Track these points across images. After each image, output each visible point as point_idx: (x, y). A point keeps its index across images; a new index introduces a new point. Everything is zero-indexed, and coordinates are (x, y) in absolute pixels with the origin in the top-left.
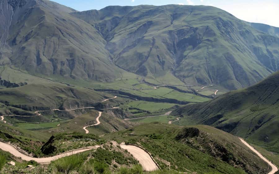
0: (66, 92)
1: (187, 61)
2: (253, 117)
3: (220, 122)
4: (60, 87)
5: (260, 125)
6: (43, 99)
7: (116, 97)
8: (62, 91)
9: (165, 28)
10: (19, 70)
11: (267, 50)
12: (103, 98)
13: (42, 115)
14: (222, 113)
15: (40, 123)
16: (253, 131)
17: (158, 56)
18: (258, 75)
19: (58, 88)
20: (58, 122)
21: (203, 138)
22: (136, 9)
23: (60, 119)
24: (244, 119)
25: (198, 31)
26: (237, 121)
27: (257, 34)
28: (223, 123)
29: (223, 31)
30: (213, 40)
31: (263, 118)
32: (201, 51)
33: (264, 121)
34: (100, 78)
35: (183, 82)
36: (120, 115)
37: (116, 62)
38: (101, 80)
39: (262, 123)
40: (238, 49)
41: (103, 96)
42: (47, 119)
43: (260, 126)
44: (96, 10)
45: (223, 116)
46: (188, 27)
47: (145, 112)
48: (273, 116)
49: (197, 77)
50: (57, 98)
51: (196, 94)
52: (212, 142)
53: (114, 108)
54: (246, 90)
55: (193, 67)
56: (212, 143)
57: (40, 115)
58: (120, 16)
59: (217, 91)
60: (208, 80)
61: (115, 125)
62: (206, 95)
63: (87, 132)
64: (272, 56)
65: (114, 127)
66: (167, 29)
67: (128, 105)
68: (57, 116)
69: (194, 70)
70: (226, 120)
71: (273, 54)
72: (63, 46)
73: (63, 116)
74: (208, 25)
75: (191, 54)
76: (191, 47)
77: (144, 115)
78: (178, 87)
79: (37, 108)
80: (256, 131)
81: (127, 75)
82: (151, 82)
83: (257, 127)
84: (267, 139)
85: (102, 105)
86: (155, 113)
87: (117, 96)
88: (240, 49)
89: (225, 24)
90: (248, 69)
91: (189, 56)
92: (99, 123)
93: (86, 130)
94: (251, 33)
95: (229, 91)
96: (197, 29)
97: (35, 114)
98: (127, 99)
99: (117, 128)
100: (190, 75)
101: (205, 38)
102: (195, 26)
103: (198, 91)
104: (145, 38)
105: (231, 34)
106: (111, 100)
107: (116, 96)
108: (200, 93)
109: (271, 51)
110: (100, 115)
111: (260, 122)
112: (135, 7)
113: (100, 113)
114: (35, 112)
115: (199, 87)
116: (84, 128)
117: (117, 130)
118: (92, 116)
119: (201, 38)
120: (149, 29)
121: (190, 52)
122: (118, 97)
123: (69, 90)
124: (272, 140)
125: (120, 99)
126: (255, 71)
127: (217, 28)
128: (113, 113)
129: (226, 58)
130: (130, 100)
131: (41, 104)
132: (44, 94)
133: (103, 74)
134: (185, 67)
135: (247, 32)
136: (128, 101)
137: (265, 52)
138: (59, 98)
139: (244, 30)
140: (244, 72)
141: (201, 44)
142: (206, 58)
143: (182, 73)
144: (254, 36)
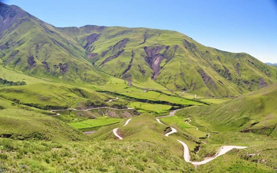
0: (75, 92)
1: (164, 71)
6: (57, 98)
8: (71, 91)
9: (140, 44)
10: (14, 70)
12: (108, 99)
17: (139, 65)
20: (79, 122)
22: (112, 29)
23: (80, 119)
25: (169, 48)
27: (215, 54)
29: (190, 50)
30: (184, 56)
32: (176, 64)
35: (165, 87)
37: (100, 69)
40: (204, 65)
42: (67, 119)
44: (76, 27)
46: (160, 45)
49: (177, 84)
50: (68, 97)
51: (180, 97)
53: (129, 108)
55: (171, 76)
57: (58, 114)
58: (98, 33)
59: (196, 96)
66: (142, 45)
68: (74, 116)
69: (173, 79)
71: (229, 70)
72: (56, 52)
73: (80, 115)
74: (178, 44)
75: (167, 66)
76: (165, 60)
81: (114, 80)
82: (138, 87)
86: (161, 113)
89: (190, 45)
90: (215, 79)
91: (165, 68)
94: (210, 53)
98: (128, 101)
100: (170, 81)
101: (177, 54)
102: (166, 45)
103: (181, 95)
104: (125, 51)
105: (196, 53)
106: (115, 101)
107: (117, 97)
108: (183, 97)
109: (226, 67)
112: (110, 27)
115: (180, 92)
119: (173, 53)
120: (127, 44)
121: (165, 65)
122: (120, 98)
123: (77, 90)
125: (122, 100)
126: (220, 81)
128: (129, 114)
129: (197, 71)
131: (55, 103)
132: (55, 93)
133: (94, 78)
134: (164, 75)
135: (207, 52)
136: (130, 102)
137: (223, 68)
138: (71, 98)
139: (205, 51)
140: (213, 82)
141: (174, 59)
142: (181, 69)
143: (162, 81)
144: (212, 55)
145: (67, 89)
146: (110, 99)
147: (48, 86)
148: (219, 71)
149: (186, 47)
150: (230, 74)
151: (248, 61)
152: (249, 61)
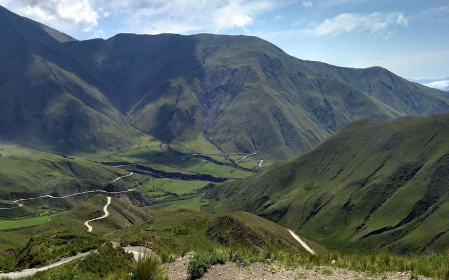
0: (62, 168)
1: (224, 118)
2: (308, 198)
3: (266, 207)
4: (52, 161)
5: (317, 210)
6: (27, 180)
7: (132, 173)
8: (56, 167)
11: (325, 101)
12: (115, 176)
13: (25, 206)
14: (268, 193)
15: (21, 219)
16: (307, 219)
17: (186, 111)
18: (313, 138)
19: (49, 161)
20: (49, 215)
21: (240, 231)
23: (53, 211)
24: (296, 202)
25: (236, 74)
26: (288, 205)
27: (313, 77)
28: (270, 208)
29: (269, 74)
30: (256, 87)
31: (320, 200)
32: (242, 103)
33: (322, 204)
34: (110, 145)
35: (219, 149)
36: (137, 201)
37: (131, 120)
38: (112, 148)
39: (319, 207)
40: (288, 100)
41: (113, 173)
42: (33, 211)
43: (317, 212)
45: (270, 198)
46: (224, 68)
47: (171, 194)
48: (333, 197)
49: (237, 142)
50: (47, 177)
51: (236, 166)
52: (251, 236)
53: (130, 190)
54: (298, 159)
55: (231, 127)
56: (251, 238)
57: (21, 205)
59: (262, 161)
60: (251, 145)
61: (130, 217)
62: (249, 168)
63: (90, 229)
64: (331, 109)
65: (129, 220)
67: (148, 186)
68: (47, 206)
69: (233, 132)
70: (273, 204)
71: (333, 106)
73: (56, 205)
74: (250, 65)
75: (229, 108)
76: (228, 97)
77: (170, 199)
78: (213, 157)
79: (17, 195)
80: (312, 220)
83: (313, 214)
84: (326, 230)
85: (113, 187)
86: (184, 195)
87: (134, 172)
88: (290, 100)
89: (271, 63)
90: (301, 128)
91: (226, 112)
92: (107, 214)
93: (88, 226)
94: (305, 76)
95: (276, 161)
96: (236, 70)
97: (15, 205)
98: (147, 177)
99: (132, 220)
100: (227, 138)
101: (246, 84)
102: (233, 67)
103: (239, 162)
105: (280, 78)
106: (126, 179)
107: (131, 171)
108: (240, 165)
109: (329, 101)
110: (109, 202)
111: (316, 205)
113: (109, 199)
114: (15, 202)
115: (239, 157)
116: (86, 223)
117: (133, 224)
118: (97, 203)
119: (241, 83)
121: (227, 106)
122: (135, 174)
123: (65, 164)
124: (333, 232)
125: (138, 176)
126: (310, 131)
127: (262, 70)
128: (127, 199)
129: (273, 114)
130: (151, 178)
131: (24, 187)
132: (28, 172)
133: (113, 139)
134: (222, 127)
135: (300, 74)
136: (149, 179)
137: (323, 104)
138: (51, 177)
139: (296, 72)
140: (296, 133)
141: (241, 94)
142: (247, 114)
143: (218, 137)
144: (308, 80)
145: (50, 164)
146: (119, 175)
147: (19, 161)
148: (317, 110)
149: (264, 69)
150: (333, 115)
151: (382, 82)
152: (384, 84)
